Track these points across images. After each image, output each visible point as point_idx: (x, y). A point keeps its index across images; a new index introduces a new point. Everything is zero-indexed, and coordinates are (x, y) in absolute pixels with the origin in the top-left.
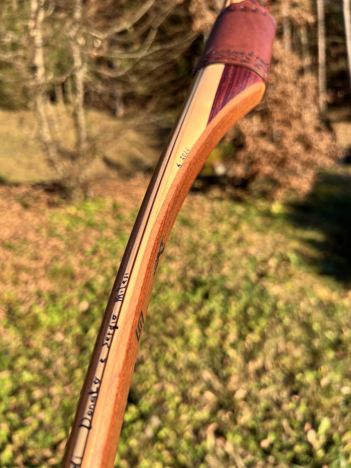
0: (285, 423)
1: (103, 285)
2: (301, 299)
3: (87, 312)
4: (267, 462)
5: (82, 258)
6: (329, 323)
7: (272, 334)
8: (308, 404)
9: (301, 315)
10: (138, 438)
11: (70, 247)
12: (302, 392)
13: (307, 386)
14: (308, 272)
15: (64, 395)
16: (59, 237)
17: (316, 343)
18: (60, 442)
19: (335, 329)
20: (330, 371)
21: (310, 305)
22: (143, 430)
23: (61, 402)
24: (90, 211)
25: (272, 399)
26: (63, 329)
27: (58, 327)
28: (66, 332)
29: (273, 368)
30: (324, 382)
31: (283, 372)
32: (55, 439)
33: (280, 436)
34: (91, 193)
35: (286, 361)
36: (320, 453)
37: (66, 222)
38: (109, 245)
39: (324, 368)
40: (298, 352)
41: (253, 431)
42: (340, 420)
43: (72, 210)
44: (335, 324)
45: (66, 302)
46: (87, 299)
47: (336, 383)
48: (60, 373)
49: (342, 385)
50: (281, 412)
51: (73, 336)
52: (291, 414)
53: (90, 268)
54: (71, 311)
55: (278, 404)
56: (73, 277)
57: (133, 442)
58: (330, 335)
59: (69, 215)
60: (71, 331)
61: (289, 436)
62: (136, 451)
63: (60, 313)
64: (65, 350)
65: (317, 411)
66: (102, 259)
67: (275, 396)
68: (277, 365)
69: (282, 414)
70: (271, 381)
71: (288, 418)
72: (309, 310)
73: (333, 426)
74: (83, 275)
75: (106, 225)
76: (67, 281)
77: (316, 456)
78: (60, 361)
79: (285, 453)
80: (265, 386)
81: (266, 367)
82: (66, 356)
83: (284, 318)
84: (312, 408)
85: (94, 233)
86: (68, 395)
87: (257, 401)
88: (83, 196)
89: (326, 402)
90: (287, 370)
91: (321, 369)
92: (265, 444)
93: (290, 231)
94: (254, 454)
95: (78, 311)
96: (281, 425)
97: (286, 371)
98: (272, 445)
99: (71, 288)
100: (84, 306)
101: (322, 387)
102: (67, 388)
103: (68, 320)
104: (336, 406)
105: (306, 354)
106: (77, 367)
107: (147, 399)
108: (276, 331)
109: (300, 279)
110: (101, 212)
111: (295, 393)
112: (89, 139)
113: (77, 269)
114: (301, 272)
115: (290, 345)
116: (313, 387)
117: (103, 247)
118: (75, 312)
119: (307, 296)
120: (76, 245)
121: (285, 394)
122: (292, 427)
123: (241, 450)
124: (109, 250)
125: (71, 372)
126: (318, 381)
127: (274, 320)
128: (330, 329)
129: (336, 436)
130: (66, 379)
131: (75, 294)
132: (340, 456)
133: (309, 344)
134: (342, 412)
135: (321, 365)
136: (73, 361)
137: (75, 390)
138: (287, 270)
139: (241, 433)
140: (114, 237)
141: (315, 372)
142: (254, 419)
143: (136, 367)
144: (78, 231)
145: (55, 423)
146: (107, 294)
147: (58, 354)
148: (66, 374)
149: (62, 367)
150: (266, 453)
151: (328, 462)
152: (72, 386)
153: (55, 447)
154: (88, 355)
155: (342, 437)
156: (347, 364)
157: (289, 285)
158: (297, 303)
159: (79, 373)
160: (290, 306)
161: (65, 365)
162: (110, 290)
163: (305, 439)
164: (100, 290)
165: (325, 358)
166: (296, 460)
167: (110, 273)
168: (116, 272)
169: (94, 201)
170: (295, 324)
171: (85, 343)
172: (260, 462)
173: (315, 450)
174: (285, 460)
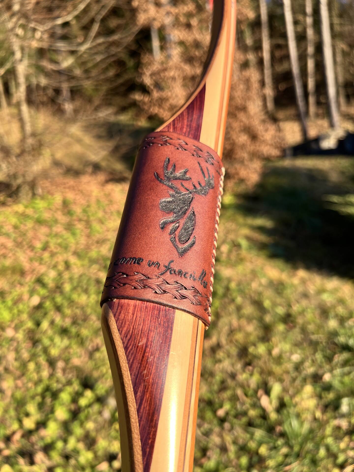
0: (239, 392)
1: (54, 280)
2: (252, 280)
3: (39, 307)
4: (223, 428)
5: (32, 254)
6: (279, 300)
7: (225, 313)
8: (262, 372)
9: (253, 295)
10: (95, 421)
11: (19, 245)
12: (255, 362)
13: (259, 357)
14: (258, 256)
15: (17, 387)
16: (7, 235)
17: (268, 319)
18: (14, 433)
19: (284, 304)
20: (280, 342)
21: (260, 285)
22: (100, 413)
23: (13, 396)
24: (39, 209)
25: (227, 372)
26: (13, 325)
27: (8, 323)
28: (16, 329)
29: (227, 344)
30: (276, 352)
31: (236, 346)
32: (8, 432)
33: (235, 404)
34: (40, 191)
35: (239, 337)
36: (273, 416)
37: (14, 220)
38: (59, 241)
39: (274, 340)
40: (250, 328)
41: (210, 403)
42: (291, 385)
43: (20, 208)
44: (284, 300)
45: (16, 298)
46: (39, 294)
47: (286, 352)
48: (11, 368)
49: (292, 353)
50: (235, 383)
51: (24, 331)
52: (245, 384)
53: (41, 264)
54: (21, 306)
55: (233, 376)
56: (23, 273)
57: (90, 425)
58: (281, 311)
59: (16, 213)
60: (22, 326)
61: (243, 404)
62: (93, 434)
63: (10, 309)
64: (15, 344)
65: (269, 378)
66: (53, 255)
67: (230, 369)
68: (231, 341)
69: (236, 385)
70: (226, 356)
71: (243, 387)
72: (261, 289)
73: (285, 390)
74: (33, 271)
75: (56, 221)
76: (17, 277)
77: (269, 418)
78: (11, 356)
79: (240, 420)
80: (220, 361)
81: (221, 344)
82: (17, 351)
83: (236, 298)
84: (264, 376)
85: (44, 230)
86: (20, 388)
87: (212, 374)
88: (30, 194)
89: (277, 370)
90: (241, 344)
91: (272, 341)
92: (221, 413)
93: (241, 219)
94: (210, 423)
95: (28, 307)
96: (236, 394)
97: (240, 346)
98: (227, 414)
99: (21, 284)
100: (35, 300)
101: (273, 356)
102: (19, 383)
103: (19, 315)
104: (287, 372)
105: (258, 329)
106: (29, 361)
107: (102, 383)
108: (229, 310)
109: (251, 262)
110: (50, 209)
111: (249, 364)
112: (34, 135)
113: (26, 265)
114: (252, 255)
115: (244, 322)
116: (266, 357)
117: (53, 242)
118: (25, 307)
119: (258, 277)
120: (24, 243)
121: (239, 366)
122: (246, 395)
123: (198, 421)
124: (60, 245)
125: (24, 365)
126: (269, 352)
127: (226, 300)
128: (280, 305)
129: (287, 399)
130: (18, 373)
131: (25, 290)
132: (290, 415)
133: (261, 320)
134: (292, 377)
135: (272, 337)
136: (25, 355)
137: (27, 382)
138: (238, 254)
140: (64, 232)
141: (267, 344)
142: (211, 392)
143: (91, 355)
144: (27, 228)
145: (7, 416)
146: (59, 288)
147: (8, 349)
148: (17, 369)
149: (13, 361)
150: (222, 421)
151: (280, 423)
152: (25, 379)
153: (8, 439)
154: (40, 347)
155: (293, 399)
156: (296, 335)
157: (240, 268)
158: (249, 284)
159: (31, 366)
160: (242, 287)
161: (16, 359)
162: (62, 284)
163: (259, 405)
164: (51, 284)
165: (276, 330)
166: (250, 424)
167: (61, 267)
168: (67, 266)
169: (43, 198)
170: (248, 303)
171: (37, 336)
172: (217, 429)
173: (268, 414)
174: (240, 425)
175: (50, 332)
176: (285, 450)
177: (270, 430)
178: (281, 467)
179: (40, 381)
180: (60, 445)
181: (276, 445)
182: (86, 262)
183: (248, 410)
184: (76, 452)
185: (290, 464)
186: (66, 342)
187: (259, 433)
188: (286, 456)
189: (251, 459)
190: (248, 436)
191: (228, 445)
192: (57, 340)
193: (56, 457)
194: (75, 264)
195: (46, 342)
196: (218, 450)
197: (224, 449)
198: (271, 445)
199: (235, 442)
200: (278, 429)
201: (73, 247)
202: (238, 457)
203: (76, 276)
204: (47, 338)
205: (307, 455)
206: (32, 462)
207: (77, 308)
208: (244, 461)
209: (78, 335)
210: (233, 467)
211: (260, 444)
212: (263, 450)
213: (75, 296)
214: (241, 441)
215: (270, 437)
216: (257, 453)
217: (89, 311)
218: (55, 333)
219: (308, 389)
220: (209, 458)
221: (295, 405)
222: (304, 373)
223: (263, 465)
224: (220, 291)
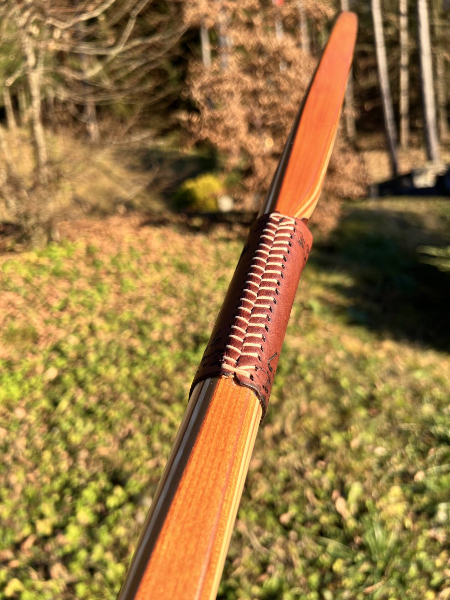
0: (309, 493)
1: (76, 348)
2: (327, 352)
3: (57, 381)
4: (288, 538)
5: (47, 315)
6: (360, 378)
7: (292, 394)
8: (337, 469)
9: (327, 371)
10: (128, 526)
12: (330, 456)
13: (334, 450)
14: (334, 323)
15: (28, 481)
16: (16, 291)
17: (345, 401)
18: (25, 539)
19: (367, 384)
20: (361, 431)
21: (336, 358)
22: (133, 516)
23: (23, 492)
24: (56, 257)
25: (293, 468)
26: (23, 404)
27: (17, 402)
28: (28, 408)
29: (293, 433)
30: (355, 444)
31: (306, 436)
32: (18, 538)
33: (304, 508)
34: (57, 235)
35: (309, 423)
36: (351, 524)
37: (24, 272)
38: (82, 298)
39: (354, 428)
40: (323, 413)
41: (271, 506)
42: (374, 485)
43: (32, 256)
44: (367, 378)
45: (27, 369)
46: (56, 366)
47: (368, 444)
48: (21, 457)
49: (376, 445)
50: (304, 481)
51: (37, 411)
52: (317, 483)
53: (58, 327)
54: (33, 380)
55: (301, 473)
56: (36, 339)
57: (121, 531)
58: (362, 391)
59: (28, 262)
60: (35, 405)
61: (314, 508)
62: (124, 542)
63: (20, 384)
64: (26, 427)
65: (347, 476)
66: (74, 316)
67: (297, 464)
68: (299, 429)
69: (305, 484)
70: (292, 447)
71: (313, 487)
72: (337, 364)
73: (366, 491)
74: (49, 336)
75: (78, 274)
76: (29, 344)
77: (346, 526)
78: (21, 443)
79: (310, 528)
80: (285, 454)
81: (286, 432)
82: (28, 436)
83: (306, 374)
84: (341, 474)
85: (64, 285)
86: (32, 483)
87: (274, 470)
88: (45, 240)
89: (356, 465)
90: (311, 433)
91: (351, 430)
92: (285, 518)
93: (313, 276)
94: (272, 530)
95: (43, 381)
96: (305, 495)
97: (310, 435)
98: (293, 519)
99: (34, 353)
100: (52, 373)
101: (353, 450)
102: (31, 476)
103: (30, 392)
104: (370, 469)
105: (333, 414)
106: (44, 449)
107: (136, 478)
108: (296, 390)
109: (325, 329)
110: (70, 259)
111: (321, 458)
112: (50, 163)
113: (40, 329)
114: (326, 321)
115: (314, 404)
116: (342, 450)
117: (74, 300)
118: (39, 382)
119: (333, 348)
120: (38, 301)
121: (308, 461)
122: (317, 497)
123: (256, 528)
124: (82, 304)
125: (38, 455)
126: (347, 443)
127: (294, 377)
128: (361, 385)
129: (369, 503)
130: (30, 464)
131: (39, 360)
132: (374, 524)
133: (336, 402)
134: (376, 476)
135: (351, 425)
136: (40, 442)
137: (42, 476)
138: (308, 320)
139: (256, 510)
140: (88, 288)
141: (344, 434)
142: (272, 492)
143: (122, 443)
144: (41, 281)
145: (16, 518)
146: (81, 358)
147: (18, 434)
148: (29, 458)
149: (24, 449)
150: (287, 528)
151: (360, 533)
152: (38, 472)
153: (17, 547)
154: (57, 432)
155: (377, 502)
156: (381, 422)
157: (311, 337)
158: (322, 357)
159: (47, 455)
160: (313, 361)
161: (27, 447)
162: (86, 353)
163: (333, 509)
164: (72, 354)
165: (356, 417)
166: (322, 533)
167: (84, 331)
168: (92, 330)
169: (61, 244)
170: (320, 380)
171: (53, 419)
172: (280, 539)
173: (345, 521)
174: (309, 535)
175: (70, 414)
176: (365, 567)
177: (348, 541)
178: (361, 587)
179: (58, 474)
180: (83, 554)
181: (355, 560)
182: (116, 326)
183: (320, 515)
184: (103, 564)
185: (373, 584)
186: (90, 426)
187: (333, 545)
188: (367, 574)
189: (322, 577)
190: (320, 548)
191: (294, 559)
192: (79, 423)
193: (78, 570)
194: (101, 328)
195: (66, 426)
196: (280, 566)
197: (289, 564)
198: (349, 560)
199: (303, 556)
200: (358, 540)
201: (99, 307)
202: (307, 575)
203: (103, 344)
204: (66, 420)
205: (394, 574)
206: (47, 577)
207: (104, 384)
208: (314, 579)
209: (105, 418)
210: (301, 586)
211: (335, 558)
212: (338, 566)
213: (101, 369)
214: (310, 555)
215: (347, 551)
216: (331, 570)
217: (119, 387)
218: (76, 415)
219: (396, 491)
220: (270, 575)
221: (380, 510)
222: (391, 470)
223: (339, 585)
224: (286, 366)
